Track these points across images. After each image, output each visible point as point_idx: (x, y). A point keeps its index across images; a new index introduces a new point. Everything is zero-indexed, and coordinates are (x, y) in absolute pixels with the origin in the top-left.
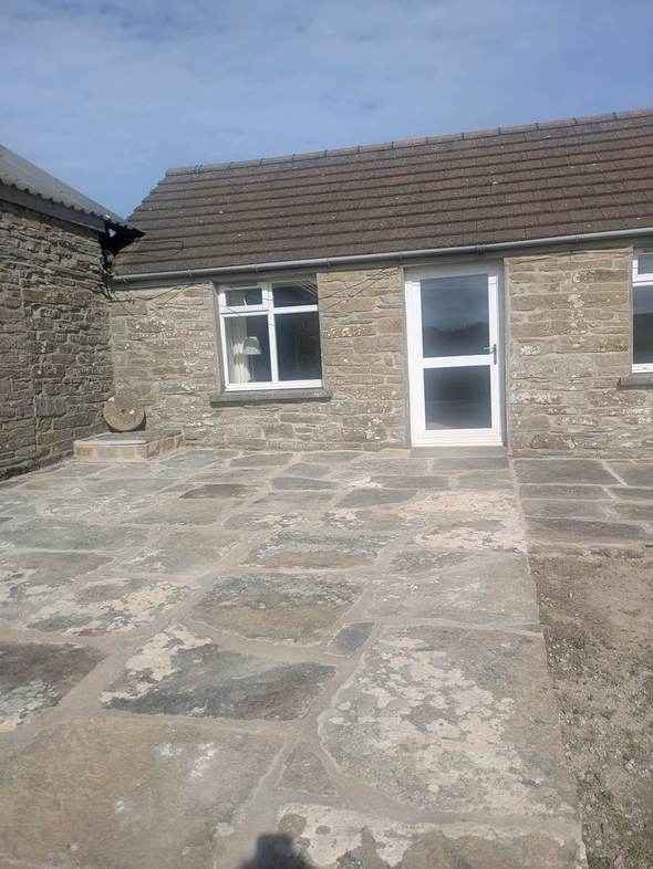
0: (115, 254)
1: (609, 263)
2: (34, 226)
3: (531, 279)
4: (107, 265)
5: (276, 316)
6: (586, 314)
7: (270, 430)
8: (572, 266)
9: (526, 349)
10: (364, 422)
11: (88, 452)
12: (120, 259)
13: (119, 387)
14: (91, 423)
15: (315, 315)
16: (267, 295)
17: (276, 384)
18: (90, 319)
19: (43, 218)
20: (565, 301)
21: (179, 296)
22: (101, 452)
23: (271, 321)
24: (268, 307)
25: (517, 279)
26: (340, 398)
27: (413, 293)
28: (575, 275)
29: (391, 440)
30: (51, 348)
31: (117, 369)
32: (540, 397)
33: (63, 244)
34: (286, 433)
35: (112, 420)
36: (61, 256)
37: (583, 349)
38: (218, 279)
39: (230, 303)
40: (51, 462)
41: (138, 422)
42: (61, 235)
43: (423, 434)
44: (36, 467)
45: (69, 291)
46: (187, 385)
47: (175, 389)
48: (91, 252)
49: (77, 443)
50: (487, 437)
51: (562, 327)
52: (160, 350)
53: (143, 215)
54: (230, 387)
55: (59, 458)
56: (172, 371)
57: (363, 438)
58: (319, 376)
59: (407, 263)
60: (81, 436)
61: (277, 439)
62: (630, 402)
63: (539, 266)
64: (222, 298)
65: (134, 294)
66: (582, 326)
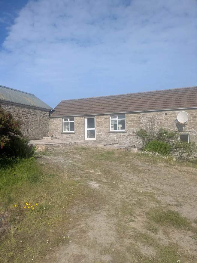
0: (51, 113)
1: (107, 117)
2: (40, 111)
3: (98, 119)
4: (50, 115)
5: (70, 122)
6: (105, 123)
7: (68, 137)
8: (103, 117)
9: (98, 128)
10: (79, 137)
11: (45, 139)
12: (51, 115)
13: (50, 131)
14: (46, 135)
15: (74, 122)
16: (69, 120)
17: (69, 131)
18: (47, 122)
19: (42, 110)
20: (102, 122)
21: (58, 120)
22: (46, 139)
23: (69, 123)
24: (69, 121)
25: (97, 119)
26: (76, 133)
27: (86, 120)
28: (103, 118)
29: (82, 139)
30: (41, 126)
31: (50, 129)
32: (100, 134)
33: (44, 113)
34: (70, 138)
35: (48, 135)
36: (44, 115)
37: (104, 128)
38: (63, 118)
39: (64, 121)
40: (40, 139)
41: (52, 136)
42: (44, 112)
43: (87, 139)
44: (38, 139)
45: (44, 119)
46: (58, 131)
47: (57, 132)
48: (48, 114)
49: (44, 138)
50: (94, 139)
51: (102, 125)
52: (55, 126)
53: (56, 108)
54: (64, 132)
55: (41, 139)
56: (56, 129)
57: (79, 139)
58: (74, 130)
59: (85, 117)
60: (44, 137)
61: (69, 139)
62: (110, 135)
63: (99, 117)
64: (63, 120)
65: (53, 119)
66: (104, 125)
